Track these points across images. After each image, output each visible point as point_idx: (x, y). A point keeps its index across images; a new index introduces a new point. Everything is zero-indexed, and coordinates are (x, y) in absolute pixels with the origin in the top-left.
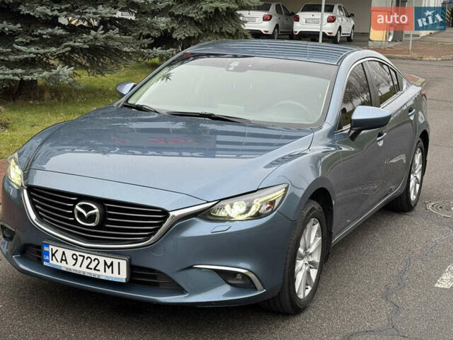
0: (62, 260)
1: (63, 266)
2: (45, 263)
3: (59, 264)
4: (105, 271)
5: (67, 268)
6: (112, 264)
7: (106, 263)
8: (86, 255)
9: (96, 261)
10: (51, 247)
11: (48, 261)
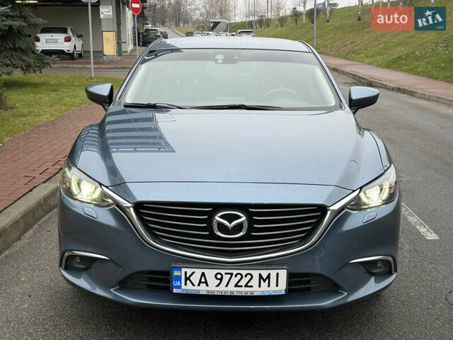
0: (200, 282)
1: (203, 289)
2: (175, 291)
3: (196, 288)
4: (260, 286)
5: (208, 291)
6: (269, 277)
7: (261, 277)
8: (235, 272)
9: (249, 277)
10: (183, 270)
11: (179, 287)
